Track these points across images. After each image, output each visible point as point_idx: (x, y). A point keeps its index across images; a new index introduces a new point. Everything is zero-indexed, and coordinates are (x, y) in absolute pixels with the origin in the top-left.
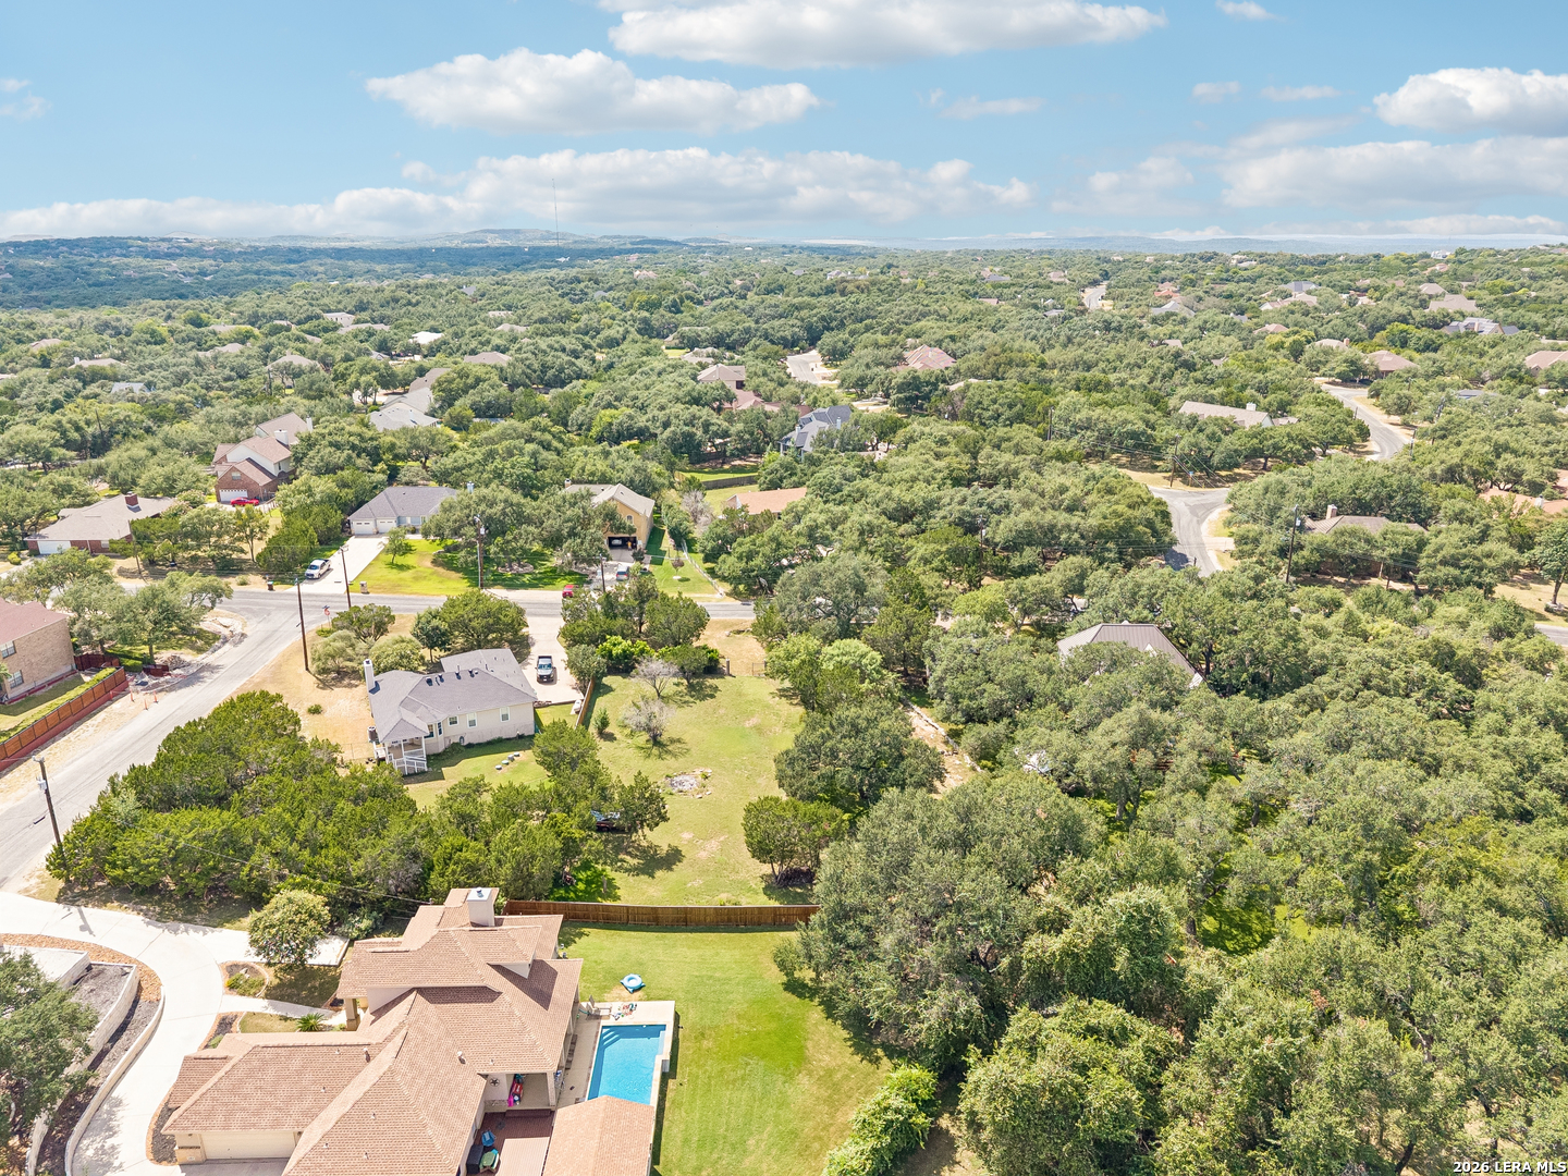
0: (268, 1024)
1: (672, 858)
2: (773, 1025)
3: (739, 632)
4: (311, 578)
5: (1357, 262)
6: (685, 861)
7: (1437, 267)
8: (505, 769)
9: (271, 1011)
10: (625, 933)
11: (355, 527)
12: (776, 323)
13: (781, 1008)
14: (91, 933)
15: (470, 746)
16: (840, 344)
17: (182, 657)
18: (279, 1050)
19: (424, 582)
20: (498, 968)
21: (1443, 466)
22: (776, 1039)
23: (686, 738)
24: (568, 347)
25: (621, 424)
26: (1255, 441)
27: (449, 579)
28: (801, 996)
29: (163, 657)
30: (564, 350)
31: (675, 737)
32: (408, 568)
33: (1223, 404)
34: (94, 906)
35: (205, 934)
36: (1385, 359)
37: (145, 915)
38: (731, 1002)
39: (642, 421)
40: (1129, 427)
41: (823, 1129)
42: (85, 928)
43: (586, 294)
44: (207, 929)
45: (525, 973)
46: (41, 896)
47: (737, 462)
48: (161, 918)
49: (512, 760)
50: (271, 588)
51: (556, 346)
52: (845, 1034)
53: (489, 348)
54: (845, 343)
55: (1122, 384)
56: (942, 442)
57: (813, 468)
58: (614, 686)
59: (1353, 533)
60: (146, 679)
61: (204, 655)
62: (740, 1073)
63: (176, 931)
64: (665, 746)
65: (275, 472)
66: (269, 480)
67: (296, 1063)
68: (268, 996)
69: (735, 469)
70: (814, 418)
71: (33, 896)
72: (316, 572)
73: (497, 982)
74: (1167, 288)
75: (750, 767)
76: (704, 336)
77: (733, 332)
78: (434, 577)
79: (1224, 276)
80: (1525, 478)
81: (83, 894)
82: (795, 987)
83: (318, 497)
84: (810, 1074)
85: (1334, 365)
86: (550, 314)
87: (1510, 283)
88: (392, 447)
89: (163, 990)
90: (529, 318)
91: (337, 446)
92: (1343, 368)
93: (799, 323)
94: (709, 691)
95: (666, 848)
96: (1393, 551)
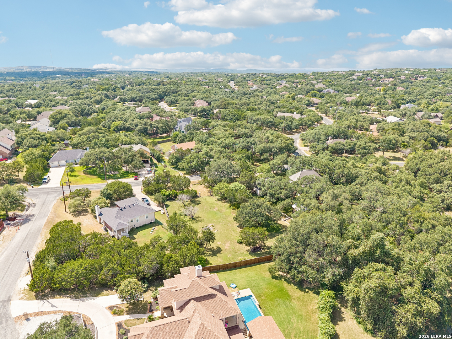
0: (134, 322)
1: (219, 250)
2: (276, 289)
3: (195, 184)
4: (45, 183)
5: (291, 75)
6: (223, 250)
7: (311, 77)
8: (153, 233)
9: (132, 318)
10: (220, 273)
11: (51, 165)
12: (150, 94)
13: (275, 284)
14: (56, 307)
15: (137, 228)
16: (173, 100)
17: (17, 213)
18: (160, 327)
19: (86, 180)
20: (211, 288)
21: (347, 126)
22: (280, 292)
23: (200, 216)
24: (86, 103)
25: (121, 126)
26: (301, 122)
27: (93, 178)
28: (278, 280)
29: (10, 214)
30: (85, 104)
31: (197, 216)
32: (77, 176)
33: (287, 113)
34: (51, 299)
35: (94, 299)
36: (315, 100)
37: (70, 298)
38: (262, 285)
39: (127, 125)
40: (269, 120)
41: (307, 312)
42: (53, 306)
43: (80, 86)
44: (94, 298)
45: (218, 288)
46: (28, 299)
47: (160, 136)
48: (76, 297)
49: (154, 230)
50: (33, 187)
51: (83, 103)
52: (296, 287)
53: (59, 104)
54: (174, 99)
55: (259, 109)
56: (224, 126)
57: (192, 136)
58: (169, 204)
59: (339, 143)
60: (9, 222)
61: (24, 212)
62: (277, 303)
63: (84, 301)
64: (196, 219)
65: (10, 149)
66: (9, 152)
67: (167, 329)
68: (128, 314)
69: (160, 138)
70: (182, 121)
71: (26, 300)
72: (46, 180)
73: (214, 292)
74: (251, 83)
75: (224, 222)
76: (128, 98)
77: (137, 97)
78: (88, 178)
79: (262, 79)
80: (364, 127)
81: (44, 296)
82: (274, 277)
83: (37, 156)
84: (294, 299)
85: (304, 102)
86: (73, 93)
87: (330, 80)
88: (51, 137)
89: (92, 319)
90: (66, 94)
91: (33, 138)
92: (306, 102)
93: (156, 94)
94: (197, 202)
95: (216, 248)
96: (350, 147)
